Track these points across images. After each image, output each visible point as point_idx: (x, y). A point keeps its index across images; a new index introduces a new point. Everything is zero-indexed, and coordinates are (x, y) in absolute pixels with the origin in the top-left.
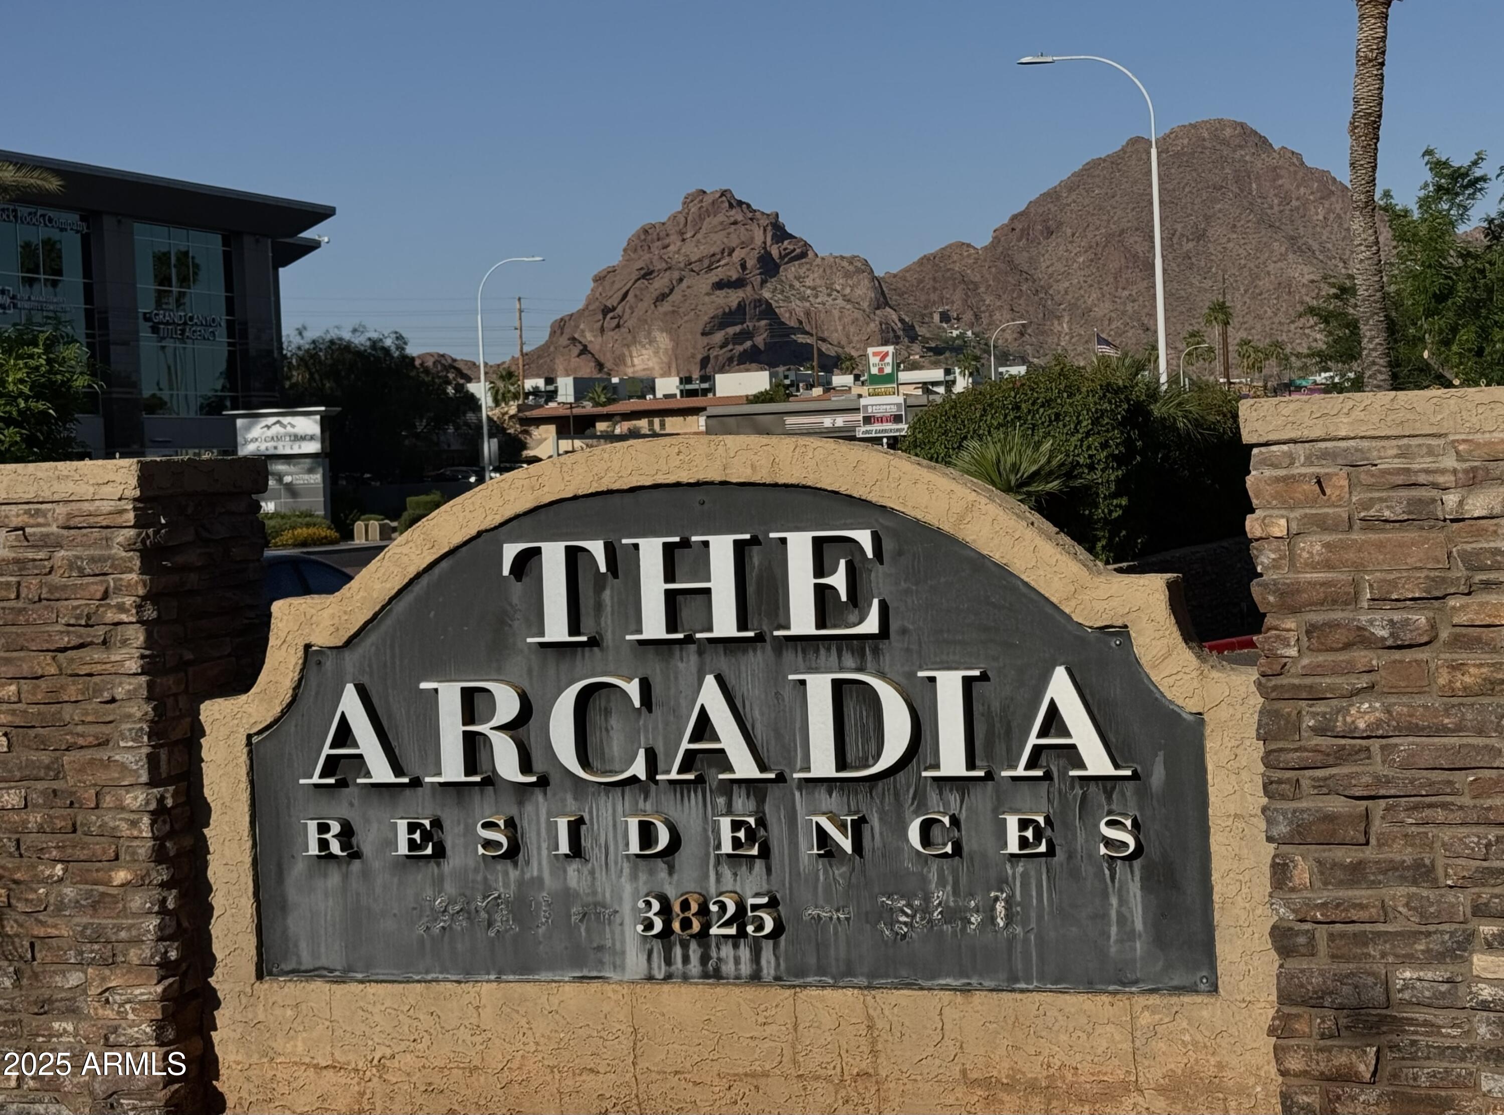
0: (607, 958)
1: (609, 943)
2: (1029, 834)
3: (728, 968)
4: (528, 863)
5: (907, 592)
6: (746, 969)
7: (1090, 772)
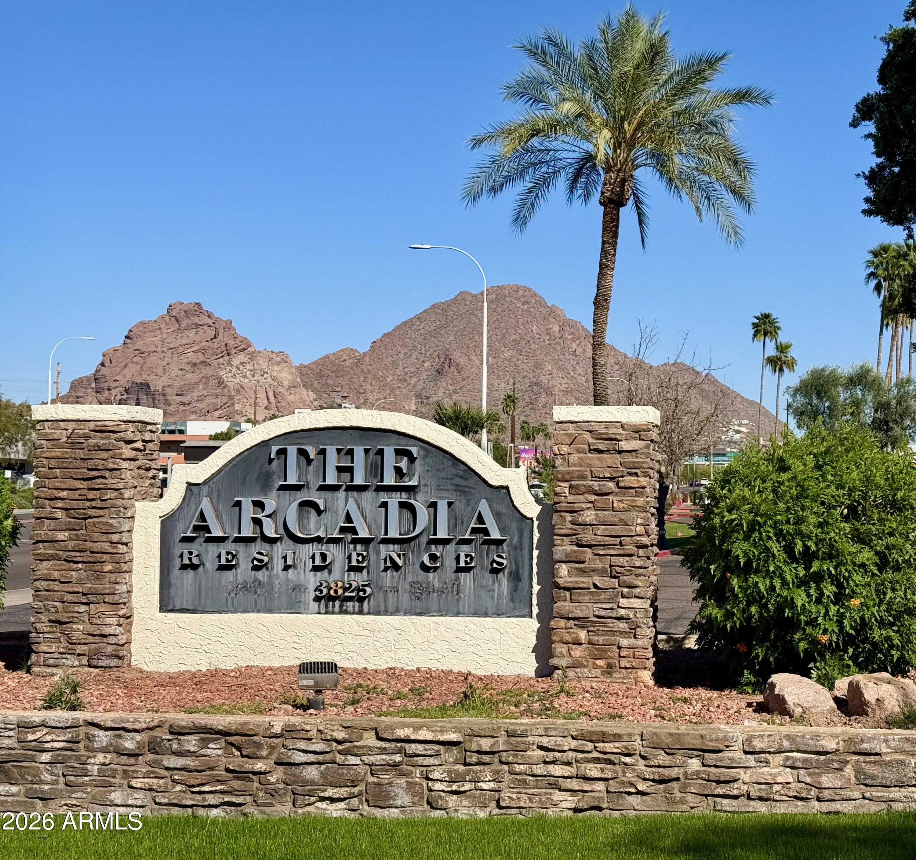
0: (302, 606)
1: (303, 600)
2: (468, 559)
3: (350, 609)
4: (273, 569)
5: (428, 471)
6: (357, 609)
7: (492, 537)
